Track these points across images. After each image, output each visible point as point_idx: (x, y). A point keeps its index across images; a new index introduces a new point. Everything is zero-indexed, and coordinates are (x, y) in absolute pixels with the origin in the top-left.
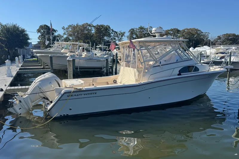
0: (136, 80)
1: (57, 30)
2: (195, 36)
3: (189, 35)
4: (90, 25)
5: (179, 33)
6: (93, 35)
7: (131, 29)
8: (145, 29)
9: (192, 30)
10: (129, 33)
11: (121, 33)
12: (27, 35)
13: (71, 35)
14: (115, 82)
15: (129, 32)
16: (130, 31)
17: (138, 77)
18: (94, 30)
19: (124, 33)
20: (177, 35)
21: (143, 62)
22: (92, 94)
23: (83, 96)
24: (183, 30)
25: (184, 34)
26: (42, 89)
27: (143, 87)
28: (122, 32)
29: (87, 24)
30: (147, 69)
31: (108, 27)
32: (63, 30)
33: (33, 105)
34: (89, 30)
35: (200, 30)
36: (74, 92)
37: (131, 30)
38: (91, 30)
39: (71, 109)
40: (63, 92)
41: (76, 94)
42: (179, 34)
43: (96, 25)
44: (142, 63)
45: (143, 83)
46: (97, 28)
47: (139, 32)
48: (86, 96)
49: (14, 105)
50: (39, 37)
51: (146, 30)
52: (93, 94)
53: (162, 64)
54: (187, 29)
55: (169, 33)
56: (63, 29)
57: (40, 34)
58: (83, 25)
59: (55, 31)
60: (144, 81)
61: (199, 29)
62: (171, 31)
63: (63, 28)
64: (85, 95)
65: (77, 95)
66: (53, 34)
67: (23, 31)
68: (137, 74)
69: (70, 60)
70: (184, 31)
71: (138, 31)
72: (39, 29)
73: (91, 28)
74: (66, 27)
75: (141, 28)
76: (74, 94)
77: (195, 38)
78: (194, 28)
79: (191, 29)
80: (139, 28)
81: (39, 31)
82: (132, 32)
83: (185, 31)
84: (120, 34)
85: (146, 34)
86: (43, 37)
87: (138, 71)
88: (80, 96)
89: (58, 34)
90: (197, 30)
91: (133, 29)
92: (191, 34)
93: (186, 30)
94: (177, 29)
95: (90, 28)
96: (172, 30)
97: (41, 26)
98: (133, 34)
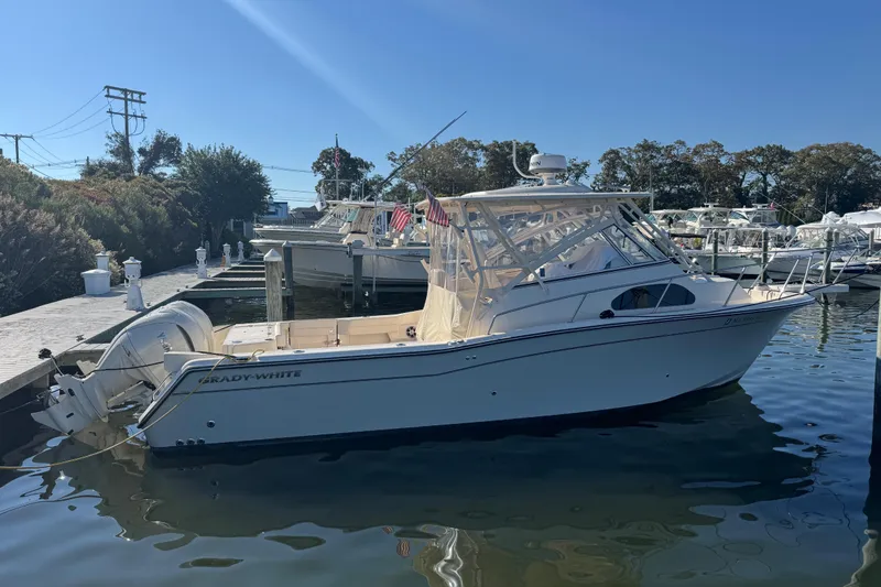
0: (454, 330)
1: (371, 164)
2: (849, 173)
3: (824, 167)
4: (470, 146)
5: (786, 163)
6: (480, 176)
7: (608, 149)
8: (658, 150)
9: (838, 151)
10: (602, 165)
11: (575, 165)
12: (262, 179)
13: (412, 178)
14: (411, 333)
15: (601, 161)
16: (605, 157)
17: (461, 321)
18: (483, 159)
19: (586, 165)
20: (782, 170)
21: (476, 271)
22: (286, 375)
23: (253, 383)
24: (803, 151)
25: (805, 164)
26: (135, 355)
27: (467, 354)
28: (578, 162)
29: (462, 140)
30: (492, 293)
31: (528, 148)
32: (391, 162)
33: (111, 405)
34: (467, 158)
35: (869, 151)
36: (219, 368)
37: (609, 153)
38: (474, 160)
39: (211, 423)
40: (185, 367)
41: (229, 374)
42: (787, 167)
43: (491, 142)
44: (472, 274)
45: (469, 341)
46: (494, 154)
47: (639, 159)
48: (262, 382)
49: (50, 403)
50: (320, 184)
51: (663, 152)
52: (289, 376)
53: (548, 276)
54: (818, 147)
55: (749, 162)
56: (389, 158)
57: (320, 177)
58: (448, 145)
59: (367, 166)
60: (478, 333)
61: (866, 148)
62: (759, 155)
63: (391, 157)
64: (258, 378)
65: (233, 380)
66: (360, 175)
67: (253, 168)
68: (458, 308)
69: (272, 263)
70: (806, 153)
71: (634, 156)
72: (318, 162)
73: (475, 154)
74: (399, 152)
75: (647, 147)
76: (221, 374)
77: (849, 178)
78: (846, 144)
79: (833, 145)
80: (639, 146)
81: (318, 167)
82: (613, 160)
83: (809, 155)
84: (569, 170)
85: (661, 166)
86: (329, 187)
87: (462, 301)
88: (242, 384)
89: (376, 177)
90: (857, 150)
91: (616, 153)
92: (834, 162)
93: (814, 152)
94: (779, 148)
95: (470, 155)
96: (760, 151)
97: (324, 151)
98: (614, 167)
